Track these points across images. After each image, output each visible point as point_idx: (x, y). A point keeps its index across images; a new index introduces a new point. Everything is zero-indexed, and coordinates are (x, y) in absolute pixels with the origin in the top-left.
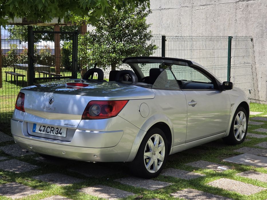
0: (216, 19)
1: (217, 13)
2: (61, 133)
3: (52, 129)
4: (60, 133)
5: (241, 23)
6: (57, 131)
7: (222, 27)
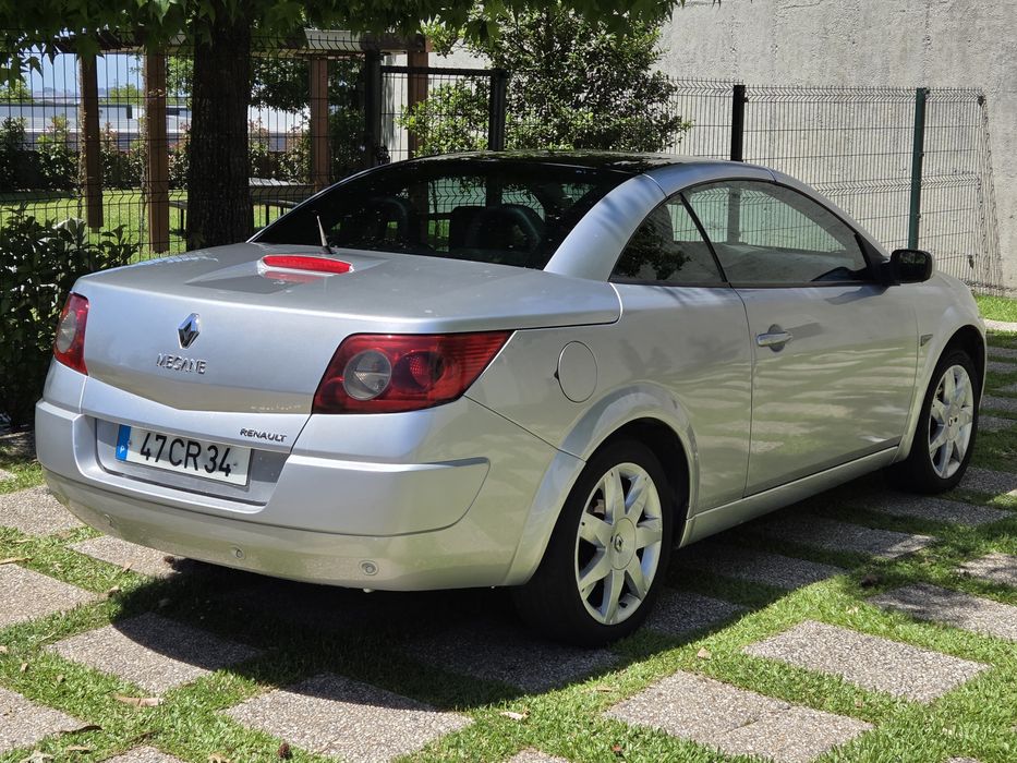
0: (857, 37)
1: (862, 18)
2: (228, 465)
3: (194, 450)
4: (225, 466)
5: (945, 50)
6: (213, 459)
7: (877, 61)
